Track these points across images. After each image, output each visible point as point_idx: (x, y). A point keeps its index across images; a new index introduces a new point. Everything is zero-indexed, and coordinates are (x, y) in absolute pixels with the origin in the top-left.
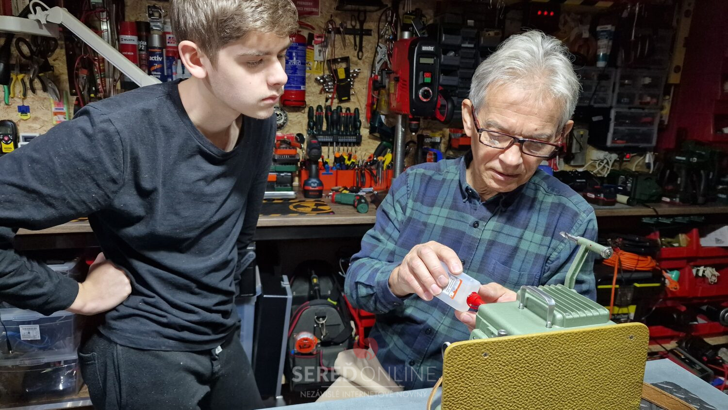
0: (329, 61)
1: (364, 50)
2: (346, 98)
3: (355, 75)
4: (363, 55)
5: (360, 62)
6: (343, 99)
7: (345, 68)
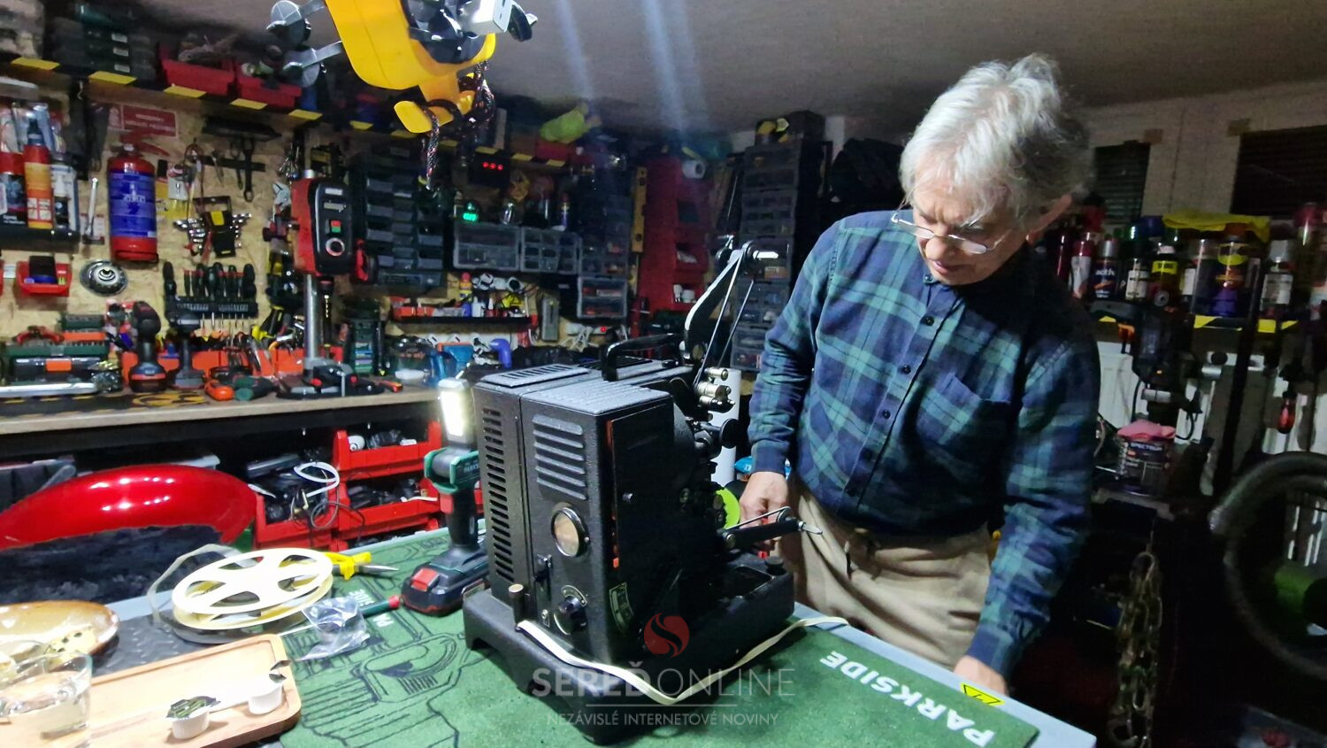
0: (197, 201)
1: (254, 189)
2: (228, 252)
3: (240, 221)
4: (253, 197)
5: (250, 205)
6: (224, 252)
7: (224, 212)
